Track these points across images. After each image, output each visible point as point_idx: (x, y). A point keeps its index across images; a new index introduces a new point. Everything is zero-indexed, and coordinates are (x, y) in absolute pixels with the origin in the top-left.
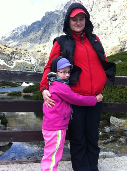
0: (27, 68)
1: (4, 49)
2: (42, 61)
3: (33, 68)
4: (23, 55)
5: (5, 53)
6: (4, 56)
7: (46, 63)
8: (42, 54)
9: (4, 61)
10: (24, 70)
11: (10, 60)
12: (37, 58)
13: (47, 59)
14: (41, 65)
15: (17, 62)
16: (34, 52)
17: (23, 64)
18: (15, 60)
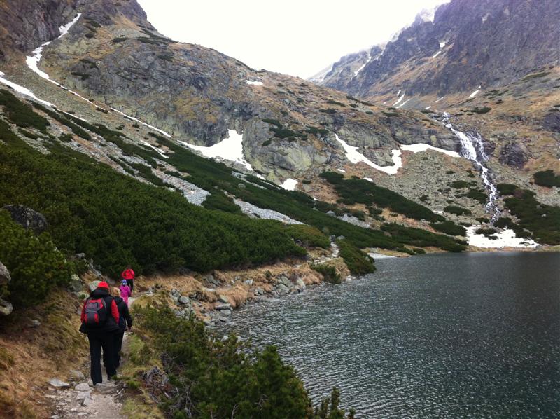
0: (451, 173)
1: (352, 108)
2: (506, 146)
3: (477, 174)
4: (425, 127)
5: (360, 123)
6: (357, 132)
7: (525, 151)
8: (497, 118)
9: (360, 149)
10: (443, 182)
11: (381, 146)
12: (482, 137)
13: (528, 139)
14: (505, 163)
15: (405, 151)
16: (461, 114)
17: (429, 158)
18: (398, 147)
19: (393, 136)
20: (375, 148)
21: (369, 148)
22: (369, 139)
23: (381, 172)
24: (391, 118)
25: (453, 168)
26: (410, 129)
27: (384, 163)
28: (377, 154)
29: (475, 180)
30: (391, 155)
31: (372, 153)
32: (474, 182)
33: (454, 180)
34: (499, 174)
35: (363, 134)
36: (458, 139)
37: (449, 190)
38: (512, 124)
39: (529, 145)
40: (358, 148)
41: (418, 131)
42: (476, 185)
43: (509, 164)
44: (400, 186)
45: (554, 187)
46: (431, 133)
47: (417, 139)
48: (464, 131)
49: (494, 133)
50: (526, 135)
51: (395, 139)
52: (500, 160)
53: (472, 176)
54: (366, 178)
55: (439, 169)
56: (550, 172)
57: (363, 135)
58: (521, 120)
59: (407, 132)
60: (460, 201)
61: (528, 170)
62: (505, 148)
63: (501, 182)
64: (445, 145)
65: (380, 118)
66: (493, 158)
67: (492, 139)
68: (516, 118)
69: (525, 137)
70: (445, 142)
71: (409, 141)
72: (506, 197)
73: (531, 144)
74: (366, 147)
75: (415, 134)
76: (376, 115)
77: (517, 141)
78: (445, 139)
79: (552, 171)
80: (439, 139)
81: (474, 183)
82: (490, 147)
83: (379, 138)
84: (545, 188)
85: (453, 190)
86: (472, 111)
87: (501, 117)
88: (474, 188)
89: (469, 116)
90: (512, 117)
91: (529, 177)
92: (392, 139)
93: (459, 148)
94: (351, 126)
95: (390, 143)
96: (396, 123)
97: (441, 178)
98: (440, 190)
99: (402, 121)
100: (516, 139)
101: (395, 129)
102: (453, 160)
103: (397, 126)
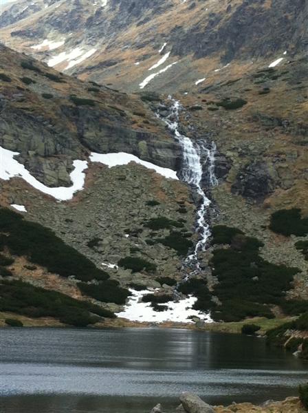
0: (152, 203)
1: (22, 85)
2: (246, 166)
3: (191, 208)
4: (135, 126)
5: (27, 112)
6: (21, 127)
7: (273, 177)
8: (249, 119)
9: (20, 156)
10: (135, 219)
11: (56, 153)
12: (218, 148)
13: (282, 156)
14: (240, 193)
15: (95, 163)
16: (200, 108)
17: (128, 177)
18: (84, 156)
19: (80, 137)
20: (46, 156)
21: (36, 155)
22: (37, 139)
23: (45, 196)
24: (80, 107)
25: (159, 197)
26: (109, 128)
27: (55, 181)
28: (46, 165)
29: (184, 217)
30: (70, 169)
31: (40, 164)
32: (181, 220)
33: (154, 216)
34: (225, 209)
35: (30, 132)
36: (181, 149)
37: (141, 231)
38: (267, 130)
39: (280, 167)
40: (17, 154)
41: (121, 131)
42: (182, 226)
43: (245, 194)
44: (67, 221)
45: (293, 236)
46: (141, 137)
47: (117, 145)
48: (193, 137)
49: (236, 143)
50: (281, 150)
51: (82, 142)
52: (234, 189)
53: (183, 211)
54: (15, 206)
55: (138, 196)
56: (296, 212)
57: (28, 132)
58: (281, 125)
59: (104, 132)
60: (149, 249)
61: (267, 206)
62: (244, 170)
63: (222, 223)
64: (158, 157)
65: (63, 107)
66: (224, 184)
67: (229, 154)
68: (276, 122)
69: (280, 154)
70: (159, 152)
71: (105, 147)
72: (220, 247)
73: (285, 165)
74: (31, 153)
75: (115, 137)
76: (57, 101)
77: (264, 159)
78: (160, 147)
79: (300, 210)
80: (151, 147)
81: (180, 223)
82: (224, 165)
83: (55, 140)
84: (281, 236)
85: (147, 231)
86: (218, 104)
87: (255, 118)
88: (179, 230)
89: (211, 113)
90: (270, 119)
91: (265, 218)
92: (77, 142)
93: (178, 164)
94: (12, 116)
95: (73, 149)
96: (89, 116)
97: (135, 212)
98: (127, 231)
99: (97, 113)
100: (265, 156)
101: (86, 125)
102: (162, 184)
103: (88, 121)
